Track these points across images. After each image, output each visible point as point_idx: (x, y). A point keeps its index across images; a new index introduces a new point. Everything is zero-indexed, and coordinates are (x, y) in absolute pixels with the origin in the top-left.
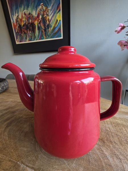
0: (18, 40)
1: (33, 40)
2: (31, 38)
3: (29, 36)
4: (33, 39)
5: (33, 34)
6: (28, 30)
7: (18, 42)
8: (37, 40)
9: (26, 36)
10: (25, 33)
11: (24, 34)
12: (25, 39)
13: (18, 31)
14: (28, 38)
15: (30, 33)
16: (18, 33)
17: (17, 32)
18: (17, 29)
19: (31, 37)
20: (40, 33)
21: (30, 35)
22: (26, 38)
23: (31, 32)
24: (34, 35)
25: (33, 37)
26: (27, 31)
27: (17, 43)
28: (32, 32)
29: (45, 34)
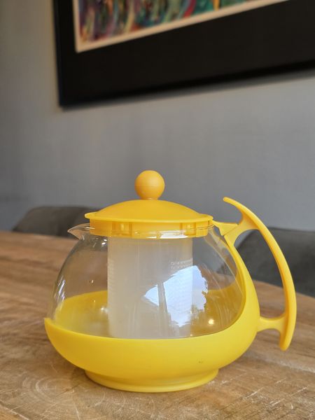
0: (88, 32)
1: (157, 22)
2: (148, 14)
4: (154, 17)
8: (174, 17)
9: (126, 7)
12: (118, 23)
14: (131, 17)
19: (148, 7)
22: (123, 18)
25: (156, 8)
27: (82, 45)
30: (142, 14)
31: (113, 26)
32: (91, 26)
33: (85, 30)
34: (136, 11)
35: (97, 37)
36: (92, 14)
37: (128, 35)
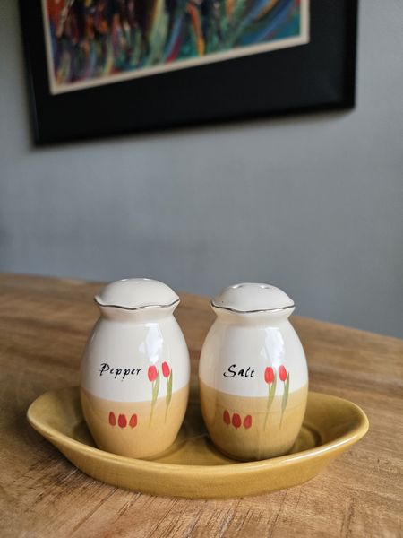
0: (64, 74)
1: (138, 66)
2: (128, 59)
3: (116, 46)
4: (134, 62)
5: (139, 36)
6: (116, 18)
7: (60, 82)
8: (156, 62)
9: (104, 50)
10: (99, 36)
11: (94, 44)
12: (96, 67)
13: (69, 31)
14: (110, 61)
15: (122, 32)
16: (64, 42)
17: (64, 35)
18: (62, 21)
19: (128, 51)
20: (177, 26)
21: (122, 41)
22: (101, 61)
23: (127, 28)
24: (145, 38)
25: (136, 53)
26: (110, 24)
27: (57, 88)
28: (132, 28)
29: (205, 27)
30: (122, 58)
31: (91, 69)
32: (66, 69)
33: (60, 72)
34: (115, 55)
35: (73, 79)
36: (67, 57)
37: (107, 78)
